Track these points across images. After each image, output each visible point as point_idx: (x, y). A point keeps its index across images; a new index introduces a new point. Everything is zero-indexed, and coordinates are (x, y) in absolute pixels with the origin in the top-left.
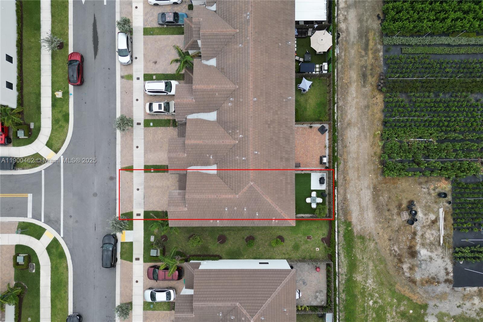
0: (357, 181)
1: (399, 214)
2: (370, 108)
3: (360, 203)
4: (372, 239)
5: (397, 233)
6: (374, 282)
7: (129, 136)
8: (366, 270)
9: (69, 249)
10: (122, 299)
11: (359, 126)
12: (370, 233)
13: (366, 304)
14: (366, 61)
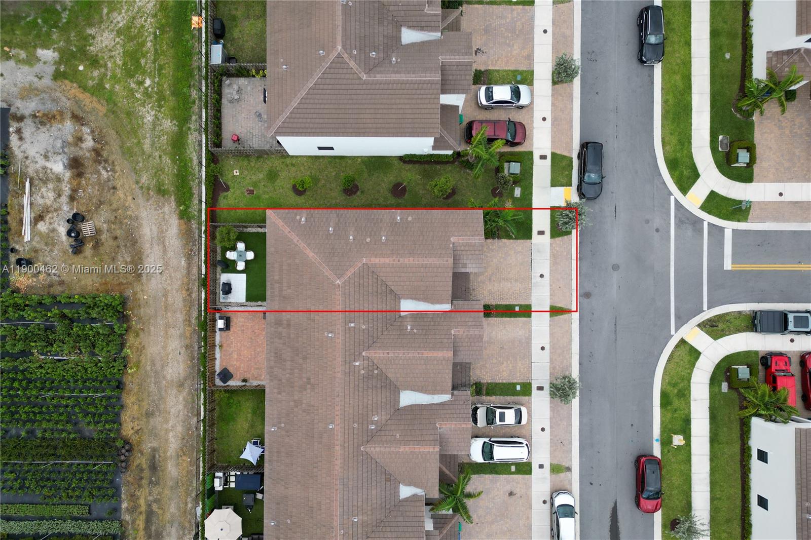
0: (169, 288)
1: (98, 231)
2: (144, 413)
3: (165, 251)
4: (144, 189)
5: (102, 199)
6: (143, 117)
7: (557, 367)
8: (156, 138)
9: (661, 175)
10: (570, 90)
11: (164, 382)
12: (148, 200)
13: (156, 80)
14: (150, 493)
